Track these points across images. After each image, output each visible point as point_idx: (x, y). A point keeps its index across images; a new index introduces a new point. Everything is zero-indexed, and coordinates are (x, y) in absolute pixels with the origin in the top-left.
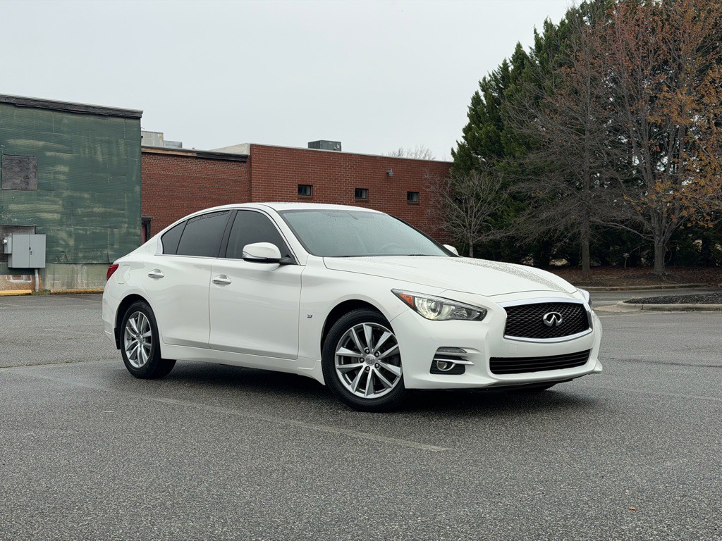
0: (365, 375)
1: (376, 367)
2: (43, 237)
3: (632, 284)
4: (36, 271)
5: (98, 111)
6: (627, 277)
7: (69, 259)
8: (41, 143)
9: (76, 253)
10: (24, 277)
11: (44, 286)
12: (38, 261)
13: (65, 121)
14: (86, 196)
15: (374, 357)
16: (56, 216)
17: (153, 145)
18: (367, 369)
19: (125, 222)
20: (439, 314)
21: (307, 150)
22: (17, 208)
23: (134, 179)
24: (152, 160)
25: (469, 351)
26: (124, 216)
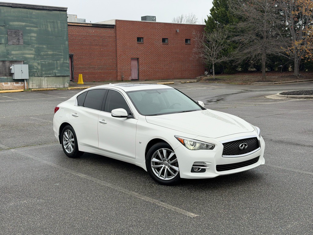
0: (164, 170)
1: (168, 167)
2: (27, 65)
3: (284, 81)
4: (25, 80)
5: (48, 8)
6: (282, 77)
7: (39, 74)
8: (24, 24)
9: (42, 72)
10: (20, 83)
11: (29, 86)
12: (26, 76)
13: (34, 13)
14: (45, 47)
15: (167, 163)
16: (32, 56)
17: (73, 22)
18: (164, 168)
19: (62, 58)
20: (194, 147)
21: (141, 22)
22: (15, 53)
23: (65, 38)
24: (72, 28)
25: (207, 163)
26: (61, 55)
